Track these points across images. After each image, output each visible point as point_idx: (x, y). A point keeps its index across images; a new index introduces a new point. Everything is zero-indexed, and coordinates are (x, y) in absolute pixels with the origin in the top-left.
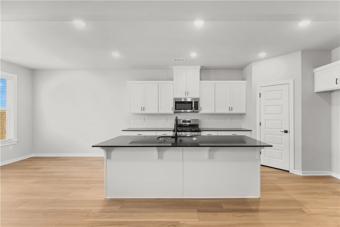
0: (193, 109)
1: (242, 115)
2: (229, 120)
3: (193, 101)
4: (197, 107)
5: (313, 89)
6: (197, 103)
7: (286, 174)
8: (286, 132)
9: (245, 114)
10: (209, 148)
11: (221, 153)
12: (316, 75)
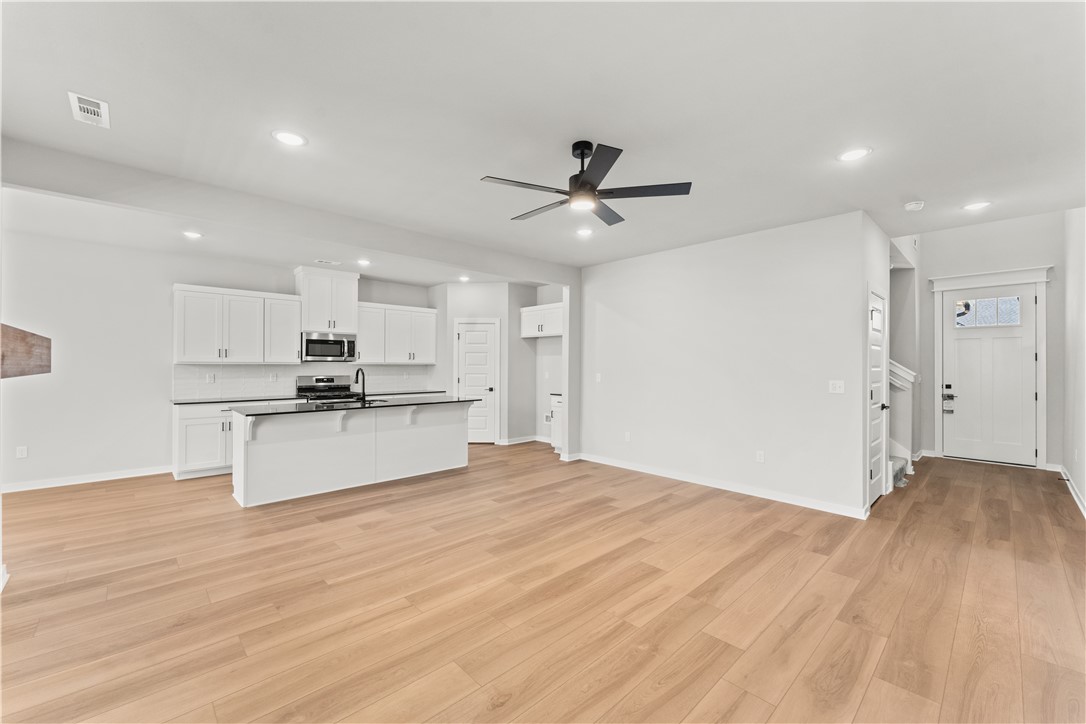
0: (346, 355)
1: (426, 367)
2: (405, 377)
3: (345, 340)
4: (352, 353)
5: (520, 333)
6: (352, 344)
7: (491, 447)
8: (491, 390)
9: (433, 365)
10: (414, 407)
11: (426, 415)
12: (523, 315)
